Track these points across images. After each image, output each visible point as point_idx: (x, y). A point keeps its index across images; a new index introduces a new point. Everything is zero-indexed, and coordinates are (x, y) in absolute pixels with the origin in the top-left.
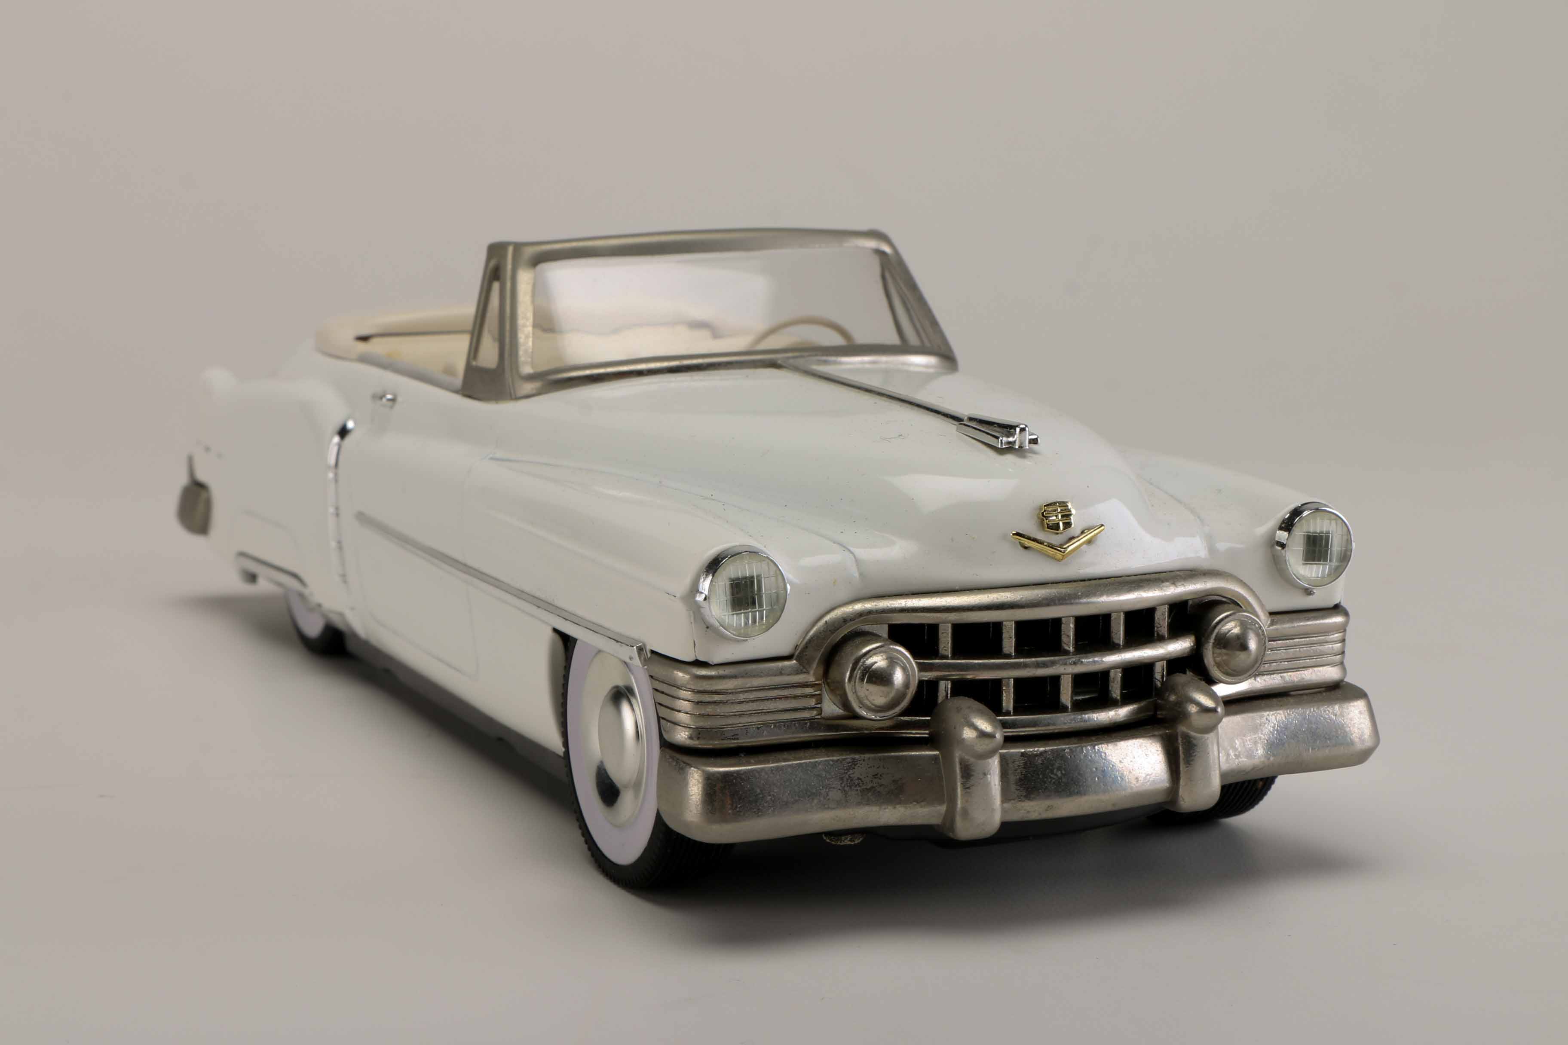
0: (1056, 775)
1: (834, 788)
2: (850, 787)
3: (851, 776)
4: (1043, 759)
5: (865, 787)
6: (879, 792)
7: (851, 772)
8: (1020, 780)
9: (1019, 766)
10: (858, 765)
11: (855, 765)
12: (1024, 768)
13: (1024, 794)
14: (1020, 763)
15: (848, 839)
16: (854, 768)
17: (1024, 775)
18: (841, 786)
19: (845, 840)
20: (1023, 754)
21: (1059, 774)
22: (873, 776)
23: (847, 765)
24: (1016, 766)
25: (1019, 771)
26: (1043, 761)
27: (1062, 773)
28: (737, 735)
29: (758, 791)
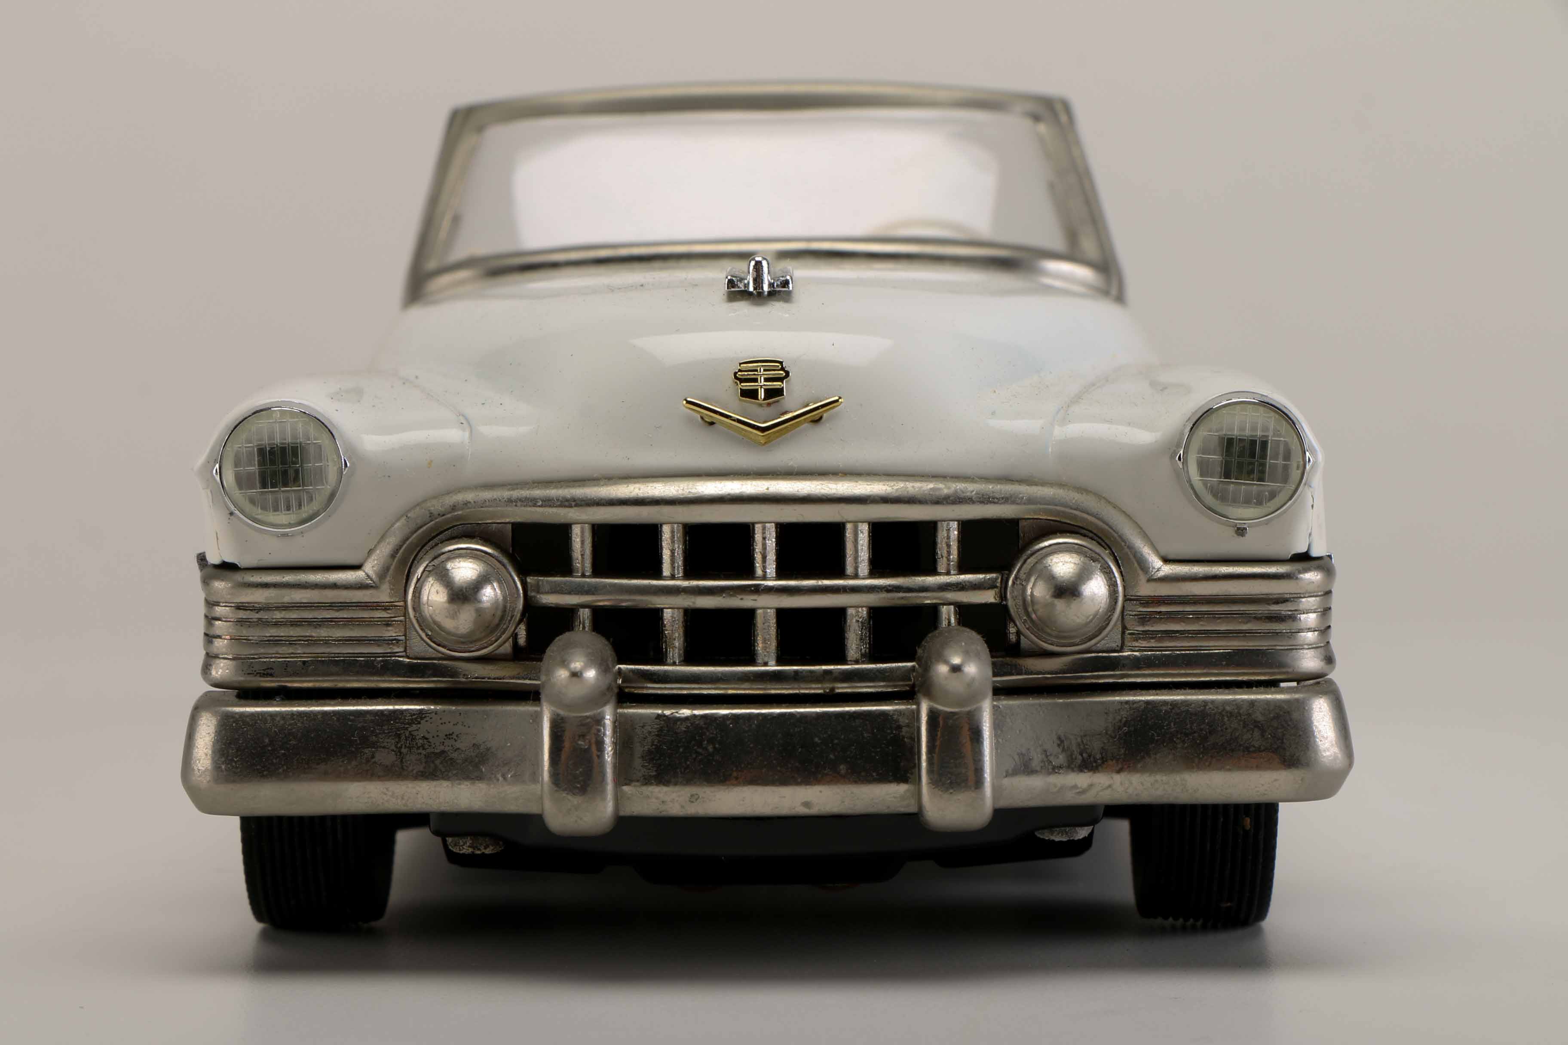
0: (706, 749)
1: (384, 747)
2: (410, 748)
3: (412, 733)
4: (689, 725)
5: (432, 750)
6: (451, 759)
7: (414, 727)
8: (650, 752)
9: (650, 732)
10: (427, 719)
11: (422, 718)
12: (657, 735)
13: (654, 773)
14: (652, 728)
15: (468, 844)
16: (419, 723)
17: (656, 745)
18: (397, 747)
19: (464, 845)
20: (659, 717)
21: (710, 748)
22: (446, 735)
23: (410, 717)
24: (645, 731)
25: (649, 739)
26: (688, 727)
27: (714, 748)
28: (272, 669)
29: (267, 741)
